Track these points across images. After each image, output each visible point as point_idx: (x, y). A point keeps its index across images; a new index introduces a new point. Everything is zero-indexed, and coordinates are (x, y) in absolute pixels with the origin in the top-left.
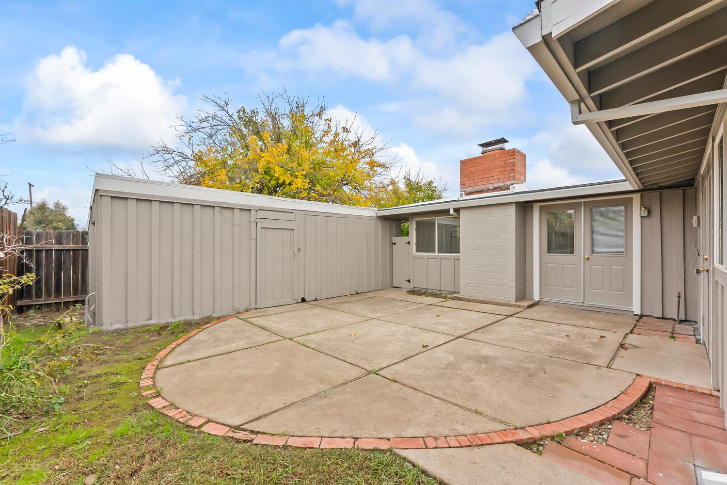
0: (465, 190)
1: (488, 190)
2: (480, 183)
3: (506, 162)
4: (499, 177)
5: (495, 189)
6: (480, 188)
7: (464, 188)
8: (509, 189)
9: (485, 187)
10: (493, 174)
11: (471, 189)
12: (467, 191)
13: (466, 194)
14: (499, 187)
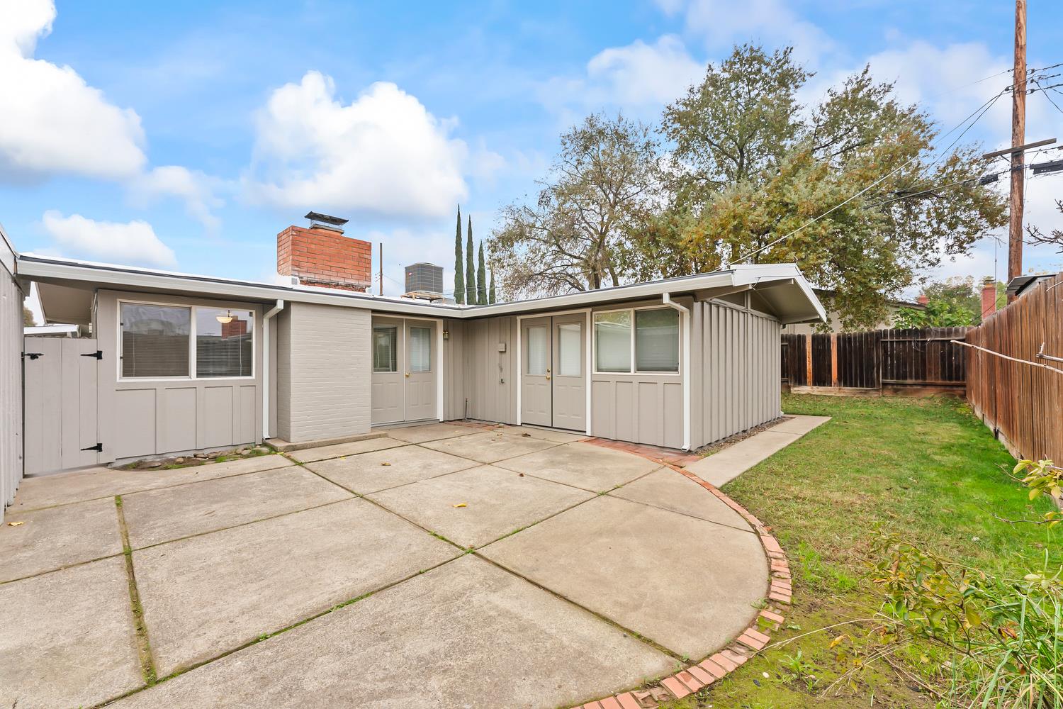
0: (301, 275)
1: (338, 285)
2: (326, 272)
3: (362, 256)
4: (352, 272)
5: (347, 287)
6: (326, 279)
7: (299, 271)
8: (365, 292)
9: (333, 279)
10: (344, 266)
11: (311, 277)
12: (305, 279)
13: (302, 282)
14: (353, 286)
